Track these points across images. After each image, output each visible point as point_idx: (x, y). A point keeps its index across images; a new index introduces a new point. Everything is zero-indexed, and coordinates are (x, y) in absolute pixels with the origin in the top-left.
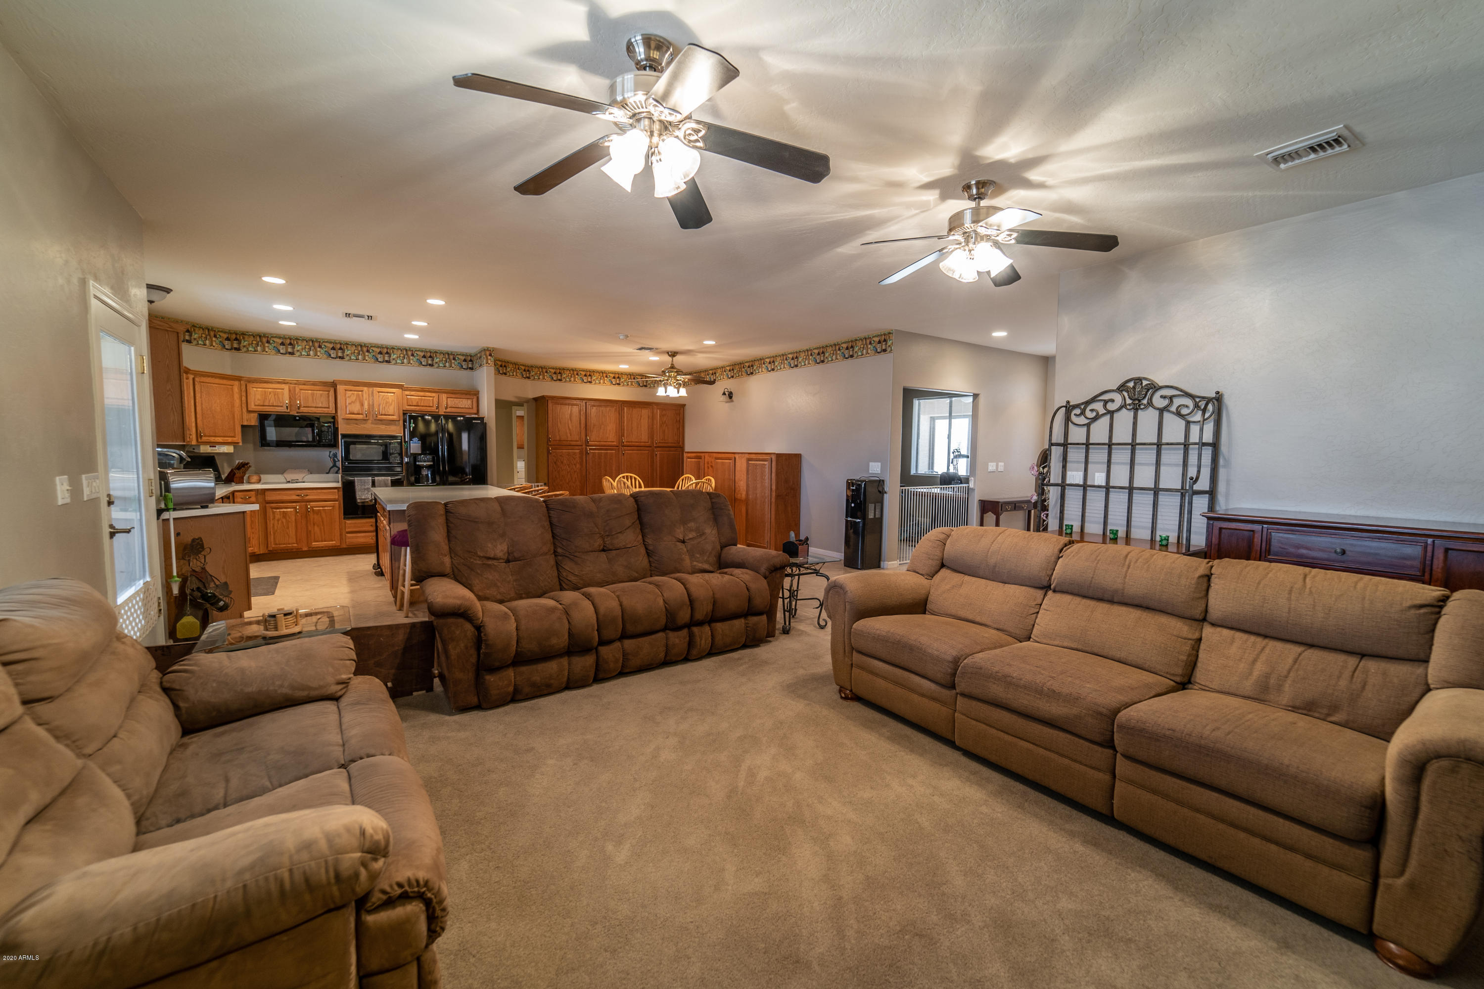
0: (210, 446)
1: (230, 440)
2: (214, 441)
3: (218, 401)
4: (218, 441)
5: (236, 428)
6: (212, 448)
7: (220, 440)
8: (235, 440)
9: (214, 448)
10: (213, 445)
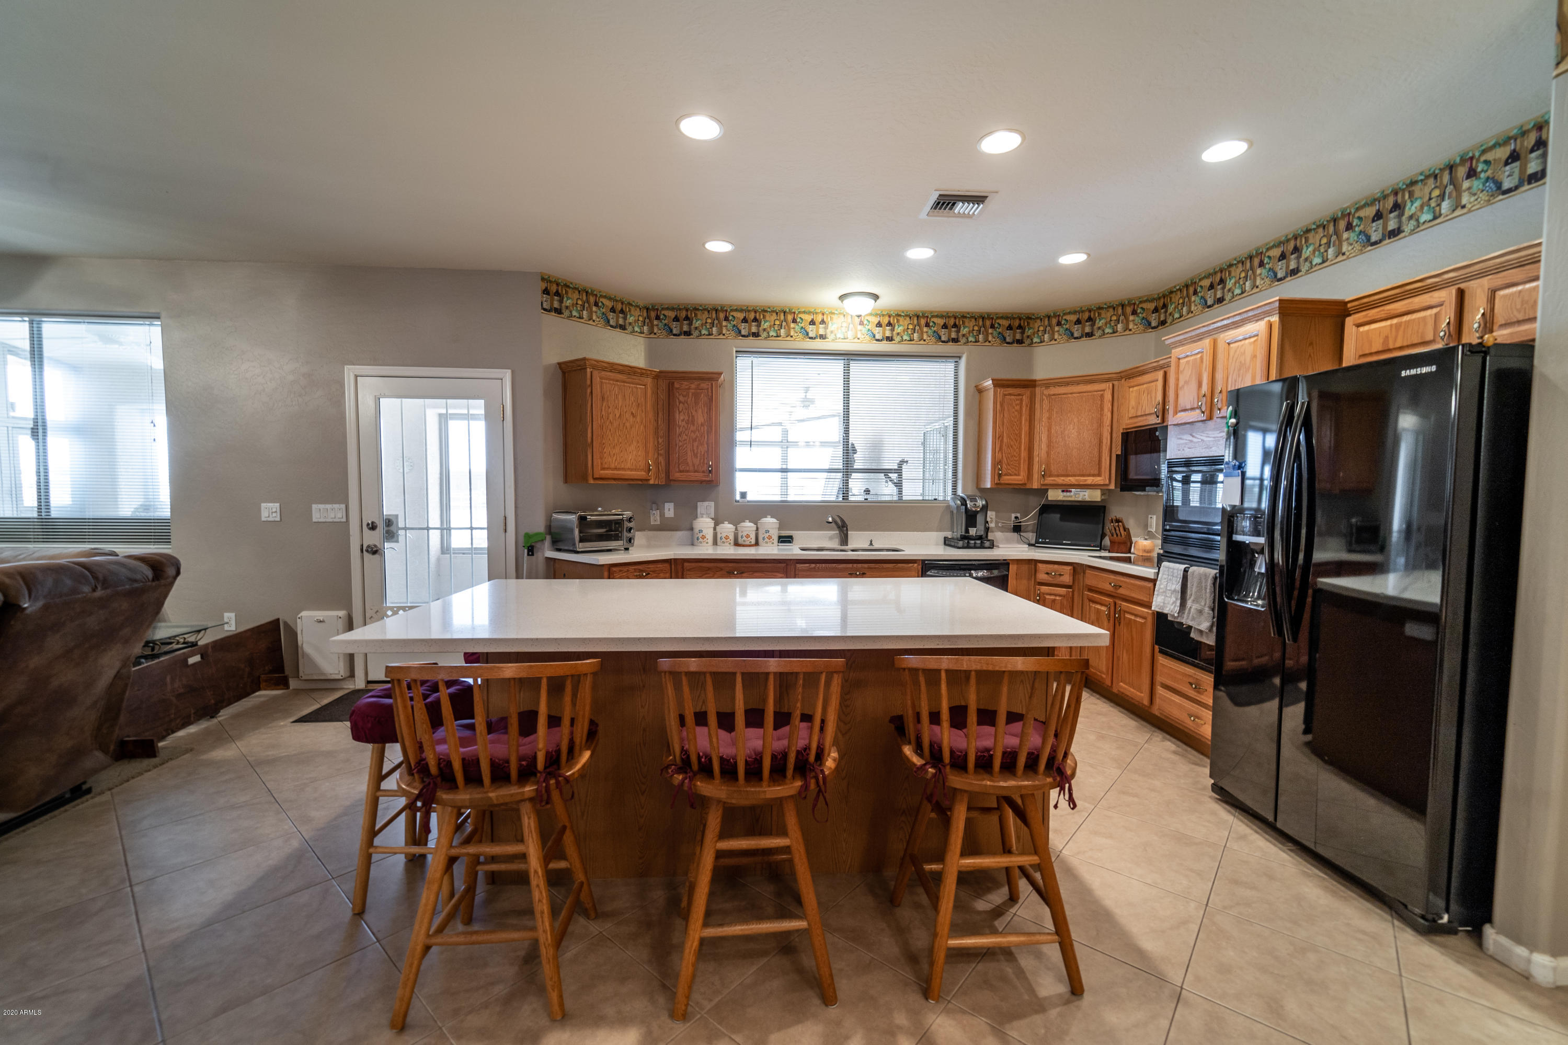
0: (1063, 491)
1: (1090, 480)
2: (1064, 483)
3: (1076, 420)
4: (1070, 483)
5: (1103, 460)
6: (1065, 493)
7: (1073, 480)
8: (1098, 480)
9: (1068, 494)
10: (1066, 488)
